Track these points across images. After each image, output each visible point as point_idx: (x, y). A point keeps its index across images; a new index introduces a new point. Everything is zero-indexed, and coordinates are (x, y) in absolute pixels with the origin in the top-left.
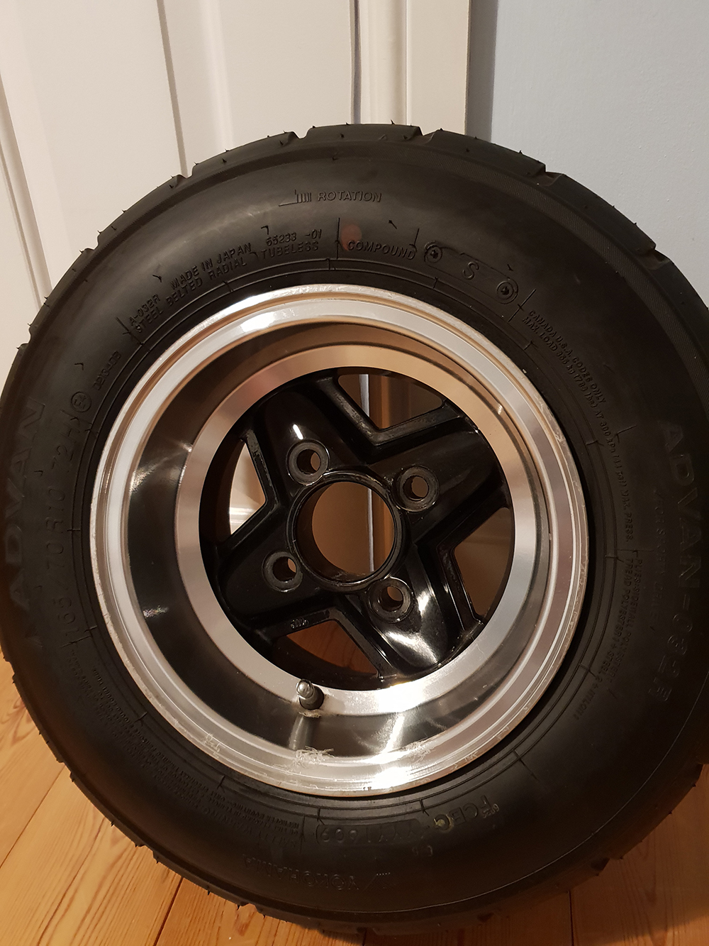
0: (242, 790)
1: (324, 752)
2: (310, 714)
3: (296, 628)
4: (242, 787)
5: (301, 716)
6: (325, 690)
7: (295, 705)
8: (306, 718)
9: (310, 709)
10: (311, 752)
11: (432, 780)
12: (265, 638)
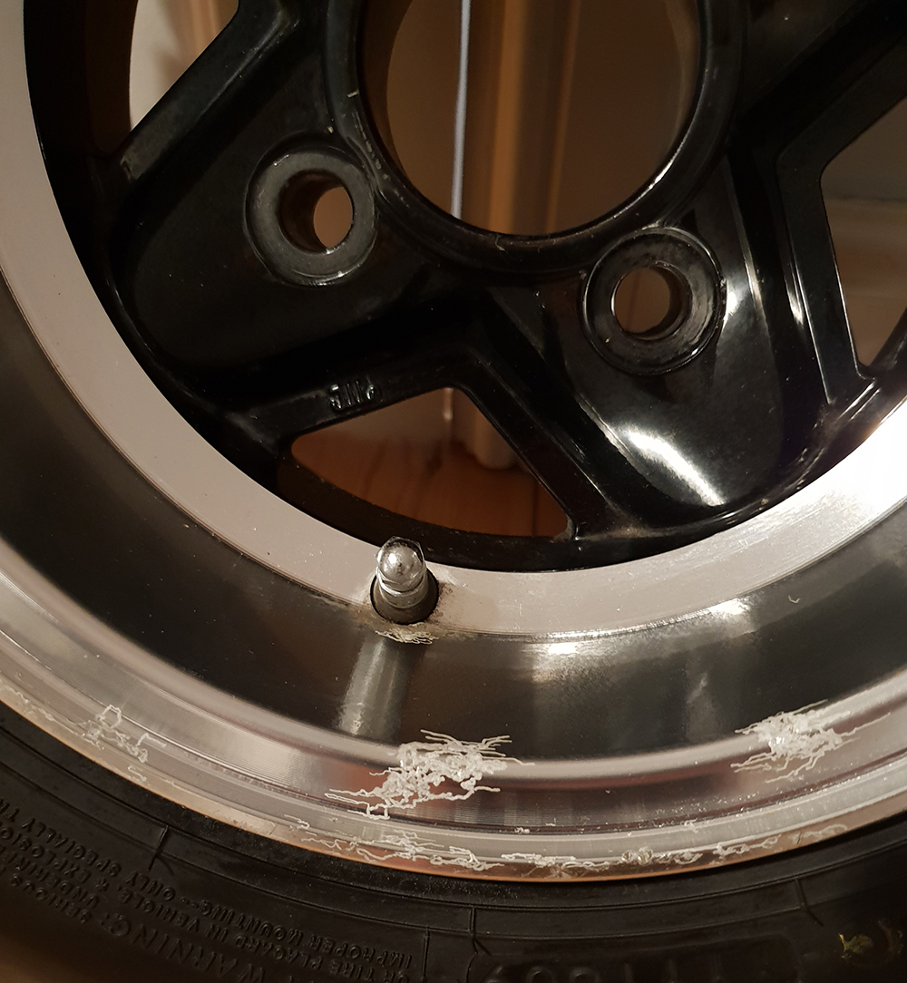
0: (225, 867)
1: (483, 746)
2: (405, 635)
3: (346, 409)
4: (226, 859)
5: (375, 638)
6: (442, 572)
7: (361, 612)
8: (393, 645)
9: (404, 623)
10: (444, 749)
11: (850, 829)
12: (258, 437)
